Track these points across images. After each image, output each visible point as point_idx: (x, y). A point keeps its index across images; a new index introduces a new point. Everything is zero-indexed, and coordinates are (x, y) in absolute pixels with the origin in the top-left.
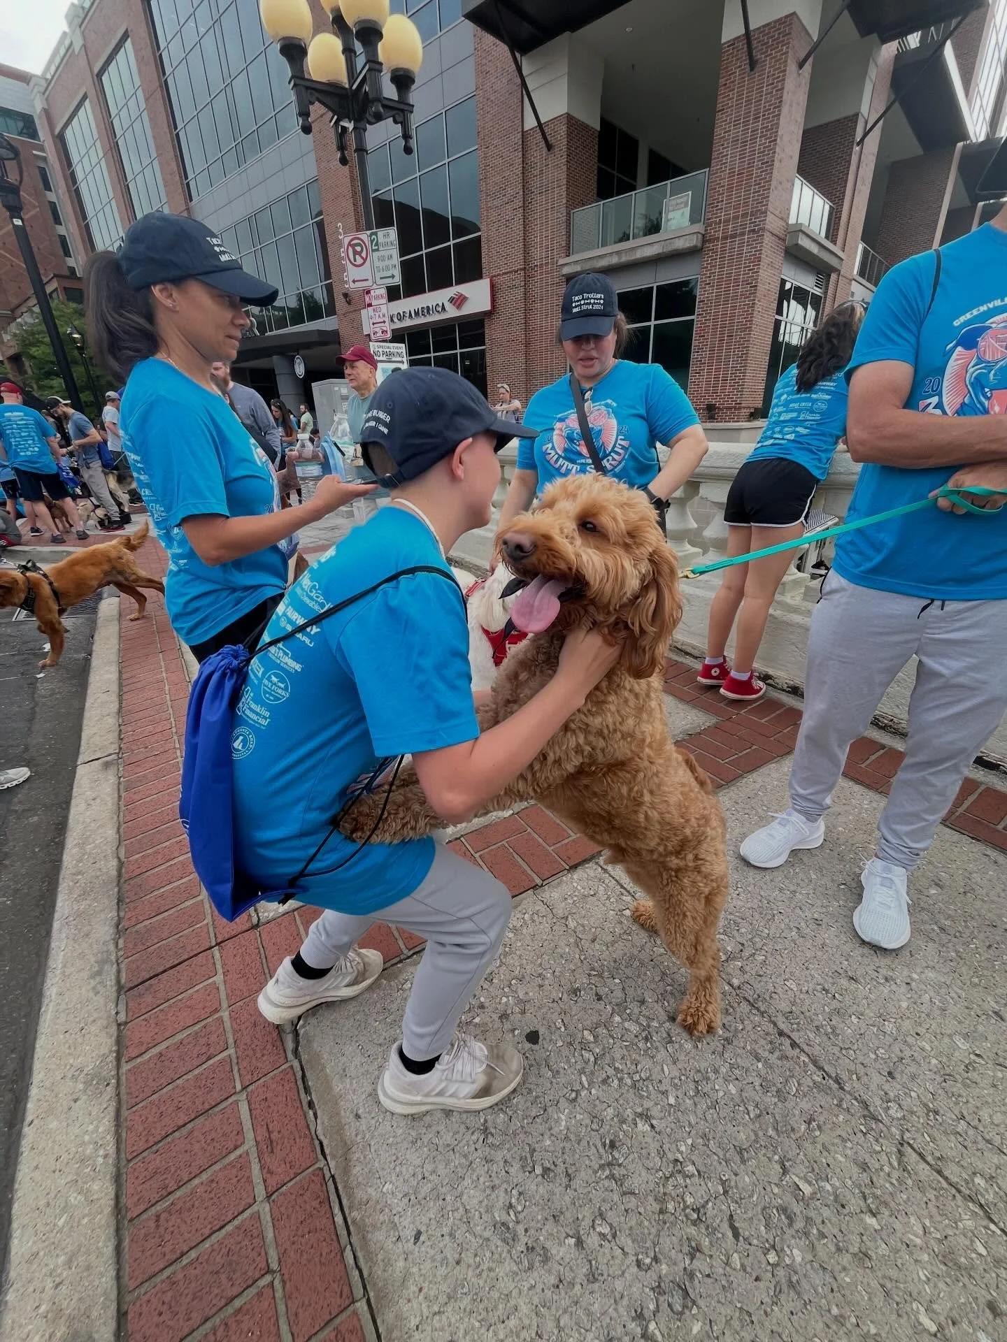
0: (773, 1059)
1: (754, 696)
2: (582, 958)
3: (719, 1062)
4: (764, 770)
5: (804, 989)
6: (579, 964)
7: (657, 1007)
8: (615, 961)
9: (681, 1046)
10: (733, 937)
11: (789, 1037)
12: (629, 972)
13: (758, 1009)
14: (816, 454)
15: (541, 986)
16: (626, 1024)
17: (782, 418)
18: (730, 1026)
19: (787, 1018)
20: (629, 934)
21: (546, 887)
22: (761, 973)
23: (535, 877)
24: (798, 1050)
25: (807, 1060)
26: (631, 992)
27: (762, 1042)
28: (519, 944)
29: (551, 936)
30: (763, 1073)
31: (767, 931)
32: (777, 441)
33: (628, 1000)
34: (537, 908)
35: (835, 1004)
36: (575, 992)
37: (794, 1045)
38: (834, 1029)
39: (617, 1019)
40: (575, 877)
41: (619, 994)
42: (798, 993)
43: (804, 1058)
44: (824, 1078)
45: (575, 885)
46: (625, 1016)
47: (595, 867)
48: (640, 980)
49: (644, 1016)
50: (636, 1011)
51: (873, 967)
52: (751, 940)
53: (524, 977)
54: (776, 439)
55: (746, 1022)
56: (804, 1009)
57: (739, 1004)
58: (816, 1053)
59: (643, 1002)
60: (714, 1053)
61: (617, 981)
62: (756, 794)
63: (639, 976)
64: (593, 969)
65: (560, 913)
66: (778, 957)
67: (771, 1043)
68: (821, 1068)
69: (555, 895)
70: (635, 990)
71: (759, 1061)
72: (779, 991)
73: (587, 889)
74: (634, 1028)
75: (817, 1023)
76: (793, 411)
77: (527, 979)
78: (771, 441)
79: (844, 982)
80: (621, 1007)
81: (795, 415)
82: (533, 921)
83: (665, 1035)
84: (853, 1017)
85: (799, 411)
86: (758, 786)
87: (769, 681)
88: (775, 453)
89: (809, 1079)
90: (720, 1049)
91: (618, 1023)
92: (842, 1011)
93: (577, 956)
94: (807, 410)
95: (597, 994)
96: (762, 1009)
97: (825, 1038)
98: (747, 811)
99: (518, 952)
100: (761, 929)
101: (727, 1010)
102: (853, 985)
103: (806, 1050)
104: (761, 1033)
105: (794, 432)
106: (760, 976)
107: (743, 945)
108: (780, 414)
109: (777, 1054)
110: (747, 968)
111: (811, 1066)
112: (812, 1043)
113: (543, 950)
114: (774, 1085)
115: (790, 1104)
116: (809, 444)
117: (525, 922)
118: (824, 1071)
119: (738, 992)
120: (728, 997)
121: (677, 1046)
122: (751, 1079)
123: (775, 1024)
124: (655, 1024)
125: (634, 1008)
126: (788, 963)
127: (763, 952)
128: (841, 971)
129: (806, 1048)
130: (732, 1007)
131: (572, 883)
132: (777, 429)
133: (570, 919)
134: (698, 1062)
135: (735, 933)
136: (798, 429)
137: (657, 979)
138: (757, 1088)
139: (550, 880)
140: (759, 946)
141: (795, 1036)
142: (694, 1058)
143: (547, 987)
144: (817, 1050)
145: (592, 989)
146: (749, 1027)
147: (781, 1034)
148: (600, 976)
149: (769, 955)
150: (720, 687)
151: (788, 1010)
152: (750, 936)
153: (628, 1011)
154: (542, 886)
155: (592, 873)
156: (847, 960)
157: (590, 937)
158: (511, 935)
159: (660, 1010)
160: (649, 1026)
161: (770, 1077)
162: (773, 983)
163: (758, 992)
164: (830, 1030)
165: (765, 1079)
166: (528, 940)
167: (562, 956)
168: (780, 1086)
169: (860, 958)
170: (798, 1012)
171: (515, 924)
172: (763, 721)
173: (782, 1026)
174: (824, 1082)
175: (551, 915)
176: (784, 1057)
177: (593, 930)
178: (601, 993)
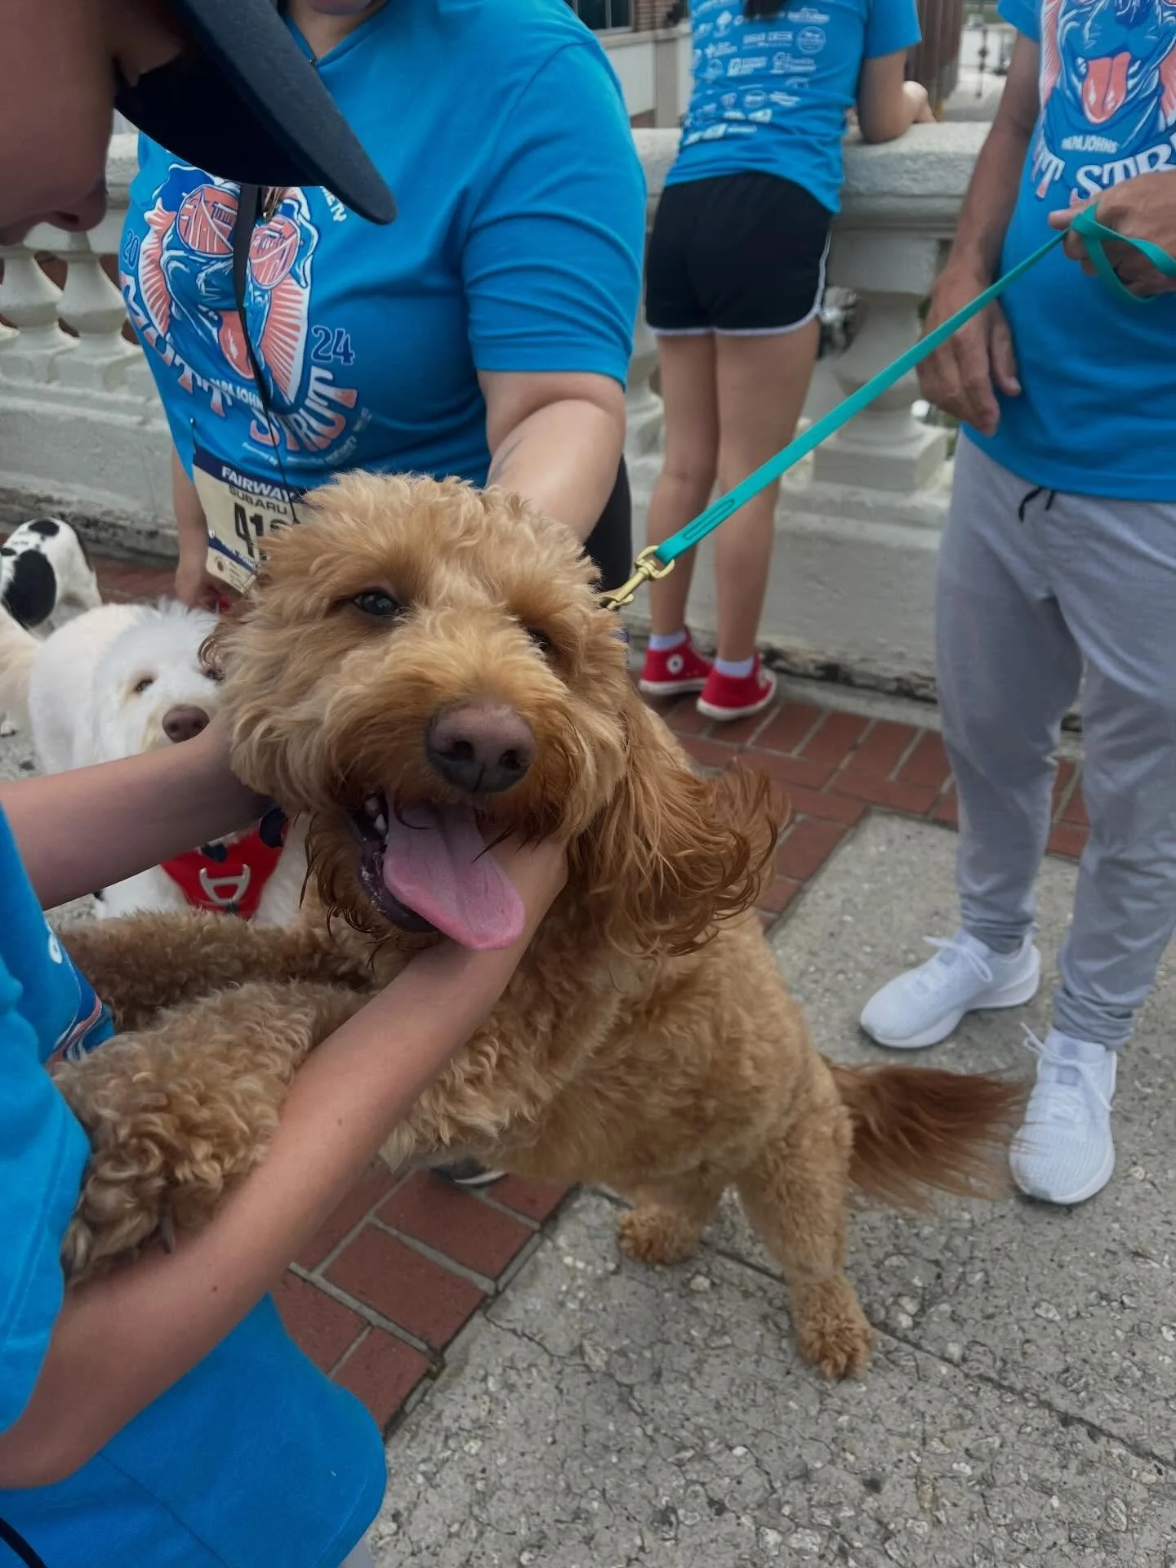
0: (1071, 1477)
1: (761, 704)
2: (650, 1430)
3: (987, 1531)
4: (835, 865)
5: (1071, 1312)
6: (649, 1449)
7: (837, 1472)
8: (718, 1407)
9: (911, 1533)
10: (915, 1253)
11: (1081, 1421)
12: (755, 1419)
13: (1011, 1389)
14: (819, 153)
15: (588, 1540)
16: (794, 1541)
17: (732, 72)
18: (978, 1449)
19: (1065, 1384)
20: (724, 1332)
21: (509, 1294)
22: (990, 1310)
23: (476, 1278)
24: (1104, 1439)
25: (1123, 1451)
26: (772, 1462)
27: (1044, 1453)
28: (502, 1461)
29: (565, 1409)
30: (1064, 1515)
31: (967, 1216)
32: (733, 130)
33: (777, 1485)
34: (508, 1353)
35: (1129, 1318)
36: (665, 1517)
37: (1094, 1432)
38: (1143, 1367)
39: (772, 1537)
40: (562, 1241)
41: (753, 1479)
42: (1064, 1325)
43: (1118, 1450)
44: (1160, 1472)
45: (568, 1260)
46: (786, 1522)
47: (594, 1201)
48: (784, 1428)
49: (819, 1505)
50: (801, 1500)
51: (1158, 1218)
52: (947, 1247)
53: (544, 1536)
54: (731, 122)
55: (1003, 1427)
56: (1085, 1352)
57: (976, 1393)
58: (1132, 1430)
59: (806, 1475)
60: (971, 1518)
61: (739, 1451)
62: (842, 923)
63: (778, 1423)
64: (682, 1447)
65: (561, 1342)
66: (1006, 1263)
67: (1057, 1447)
68: (1149, 1455)
69: (536, 1303)
70: (782, 1454)
71: (1049, 1493)
72: (1033, 1333)
73: (599, 1262)
74: (811, 1541)
75: (1114, 1371)
76: (755, 52)
77: (552, 1534)
78: (720, 130)
79: (1127, 1267)
80: (768, 1509)
81: (759, 63)
82: (511, 1388)
83: (873, 1527)
84: (1164, 1329)
85: (769, 53)
86: (838, 902)
87: (780, 663)
88: (735, 159)
89: (1139, 1487)
90: (979, 1505)
91: (778, 1545)
92: (1144, 1326)
93: (638, 1431)
94: (786, 50)
95: (711, 1502)
96: (1019, 1386)
97: (1137, 1395)
98: (839, 966)
99: (507, 1482)
100: (954, 1215)
101: (960, 1416)
102: (1144, 1266)
103: (1115, 1432)
104: (1035, 1435)
105: (768, 104)
106: (990, 1317)
107: (937, 1263)
108: (726, 60)
109: (1074, 1465)
110: (963, 1311)
111: (1134, 1460)
112: (1119, 1415)
113: (559, 1450)
114: (1090, 1527)
115: (1125, 1552)
116: (803, 131)
117: (494, 1399)
118: (1155, 1457)
119: (965, 1368)
120: (954, 1389)
121: (902, 1539)
122: (1050, 1538)
123: (1049, 1405)
124: (847, 1512)
125: (794, 1497)
126: (1025, 1266)
127: (978, 1264)
128: (1114, 1247)
129: (1115, 1429)
130: (966, 1407)
131: (560, 1260)
132: (729, 98)
133: (588, 1348)
134: (951, 1551)
135: (915, 1243)
136: (777, 97)
137: (814, 1410)
138: (1067, 1549)
139: (510, 1273)
140: (964, 1254)
141: (1089, 1414)
142: (942, 1548)
143: (604, 1537)
144: (1132, 1424)
145: (696, 1495)
146: (1011, 1435)
147: (1066, 1420)
148: (702, 1456)
149: (989, 1265)
150: (695, 695)
151: (1060, 1367)
152: (943, 1239)
153: (786, 1510)
154: (498, 1293)
155: (592, 1219)
156: (1117, 1220)
157: (647, 1371)
158: (474, 1446)
159: (846, 1477)
160: (837, 1523)
161: (1078, 1517)
162: (1018, 1321)
163: (999, 1352)
164: (1138, 1374)
165: (1071, 1525)
166: (519, 1442)
167: (606, 1448)
168: (1098, 1524)
169: (1133, 1208)
170: (1078, 1364)
171: (472, 1412)
172: (794, 754)
173: (1062, 1404)
174: (1162, 1478)
175: (546, 1357)
176: (1087, 1465)
177: (648, 1354)
178: (719, 1495)
